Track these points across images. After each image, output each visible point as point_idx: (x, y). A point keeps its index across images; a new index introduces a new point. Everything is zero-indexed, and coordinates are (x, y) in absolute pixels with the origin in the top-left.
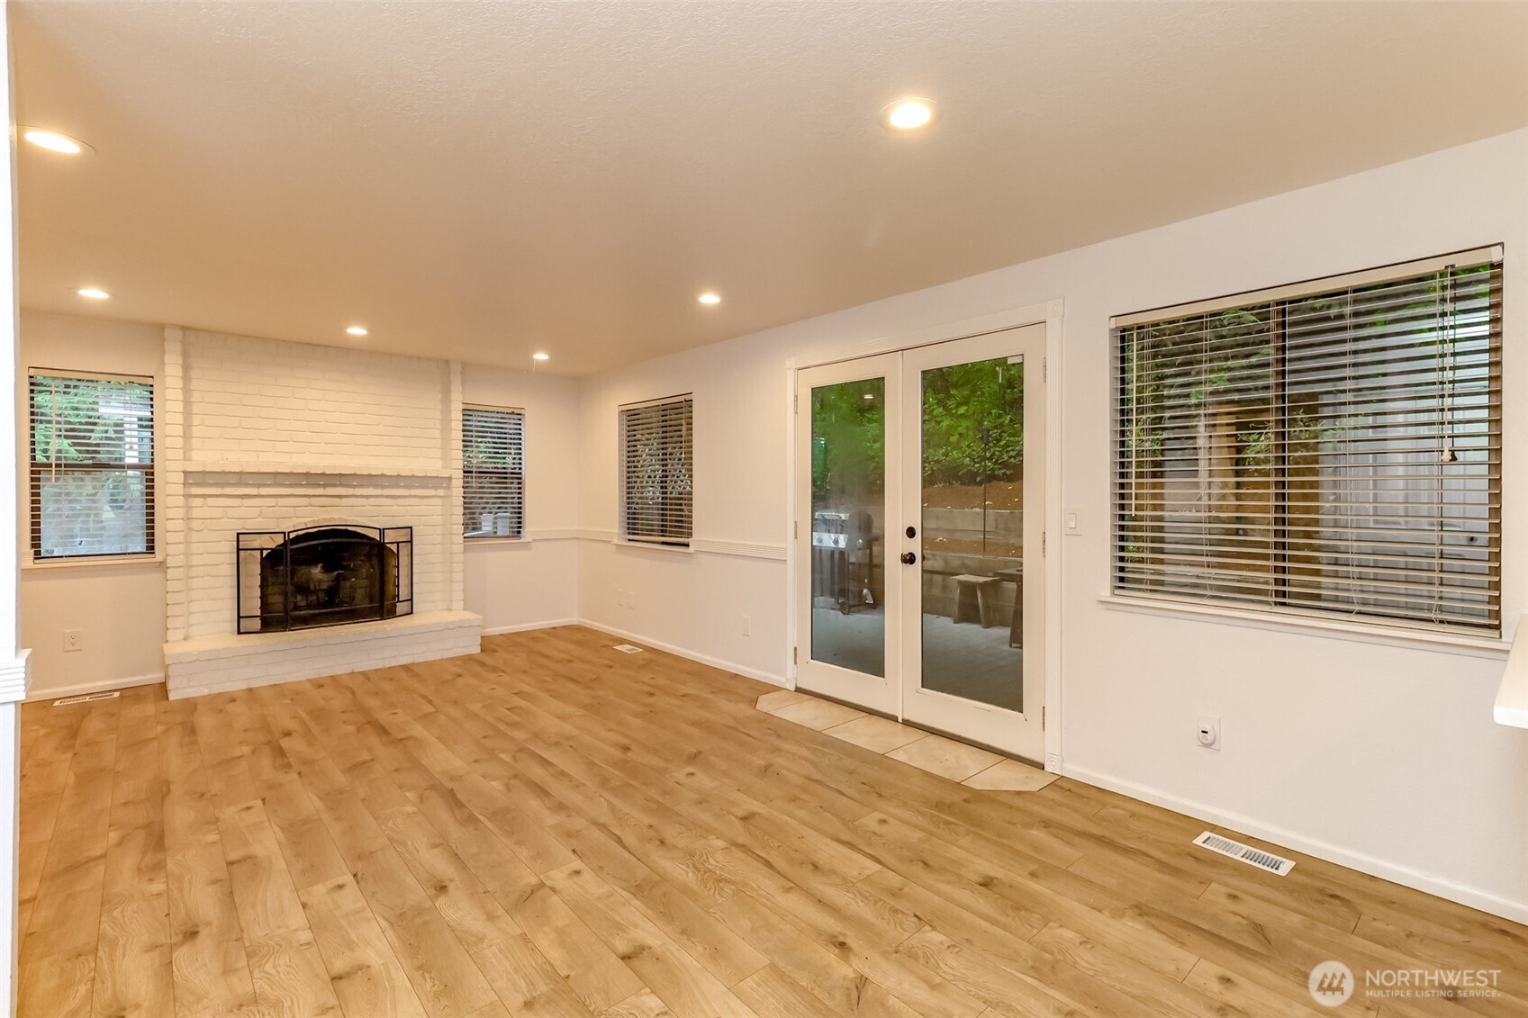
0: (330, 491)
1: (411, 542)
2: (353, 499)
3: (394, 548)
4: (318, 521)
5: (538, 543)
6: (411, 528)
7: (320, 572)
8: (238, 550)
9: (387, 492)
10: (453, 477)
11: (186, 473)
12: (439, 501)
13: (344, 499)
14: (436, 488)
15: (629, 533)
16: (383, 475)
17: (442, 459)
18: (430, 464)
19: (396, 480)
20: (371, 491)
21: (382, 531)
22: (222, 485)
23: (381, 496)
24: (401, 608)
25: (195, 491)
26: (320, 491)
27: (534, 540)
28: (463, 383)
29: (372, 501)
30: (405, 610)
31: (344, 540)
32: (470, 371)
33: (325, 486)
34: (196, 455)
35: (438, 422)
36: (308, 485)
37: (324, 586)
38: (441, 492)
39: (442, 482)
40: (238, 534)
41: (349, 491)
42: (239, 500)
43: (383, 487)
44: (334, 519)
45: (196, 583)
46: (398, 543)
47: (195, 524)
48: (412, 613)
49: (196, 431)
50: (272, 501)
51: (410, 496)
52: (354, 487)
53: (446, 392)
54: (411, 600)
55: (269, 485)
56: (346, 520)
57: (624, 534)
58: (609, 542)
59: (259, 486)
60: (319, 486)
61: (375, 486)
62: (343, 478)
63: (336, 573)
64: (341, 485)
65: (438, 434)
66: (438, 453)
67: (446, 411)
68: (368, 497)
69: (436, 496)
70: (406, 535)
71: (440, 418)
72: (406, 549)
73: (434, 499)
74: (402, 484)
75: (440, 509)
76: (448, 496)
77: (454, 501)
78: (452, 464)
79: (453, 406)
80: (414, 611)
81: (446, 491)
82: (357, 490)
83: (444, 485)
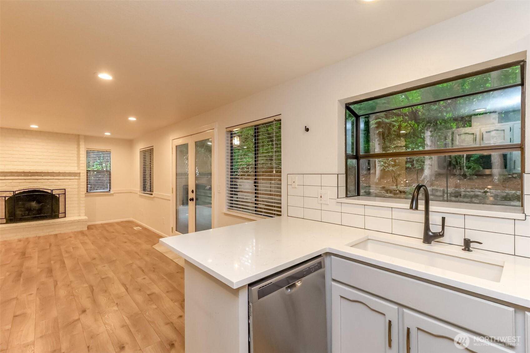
1: (65, 194)
2: (42, 180)
3: (58, 196)
5: (116, 194)
6: (65, 189)
7: (35, 204)
9: (56, 178)
10: (81, 172)
12: (76, 181)
13: (39, 180)
14: (75, 176)
15: (144, 191)
16: (53, 172)
17: (77, 167)
18: (73, 169)
20: (49, 177)
21: (52, 191)
23: (53, 179)
24: (60, 215)
27: (114, 193)
28: (85, 142)
30: (63, 216)
31: (40, 193)
32: (88, 138)
35: (76, 155)
36: (24, 176)
37: (37, 208)
38: (77, 178)
39: (77, 174)
41: (41, 178)
43: (54, 176)
44: (35, 187)
46: (59, 194)
48: (65, 217)
50: (10, 181)
51: (64, 179)
52: (43, 176)
53: (78, 145)
54: (65, 213)
55: (9, 176)
57: (142, 191)
58: (137, 193)
59: (5, 176)
60: (28, 176)
61: (51, 176)
62: (38, 173)
63: (41, 204)
64: (37, 176)
65: (76, 158)
66: (76, 165)
67: (78, 151)
68: (48, 179)
69: (75, 179)
70: (63, 192)
71: (77, 153)
72: (63, 196)
73: (74, 180)
74: (61, 175)
75: (76, 183)
76: (80, 179)
77: (81, 180)
78: (81, 168)
79: (81, 150)
80: (66, 216)
81: (79, 177)
82: (32, 177)
83: (78, 175)
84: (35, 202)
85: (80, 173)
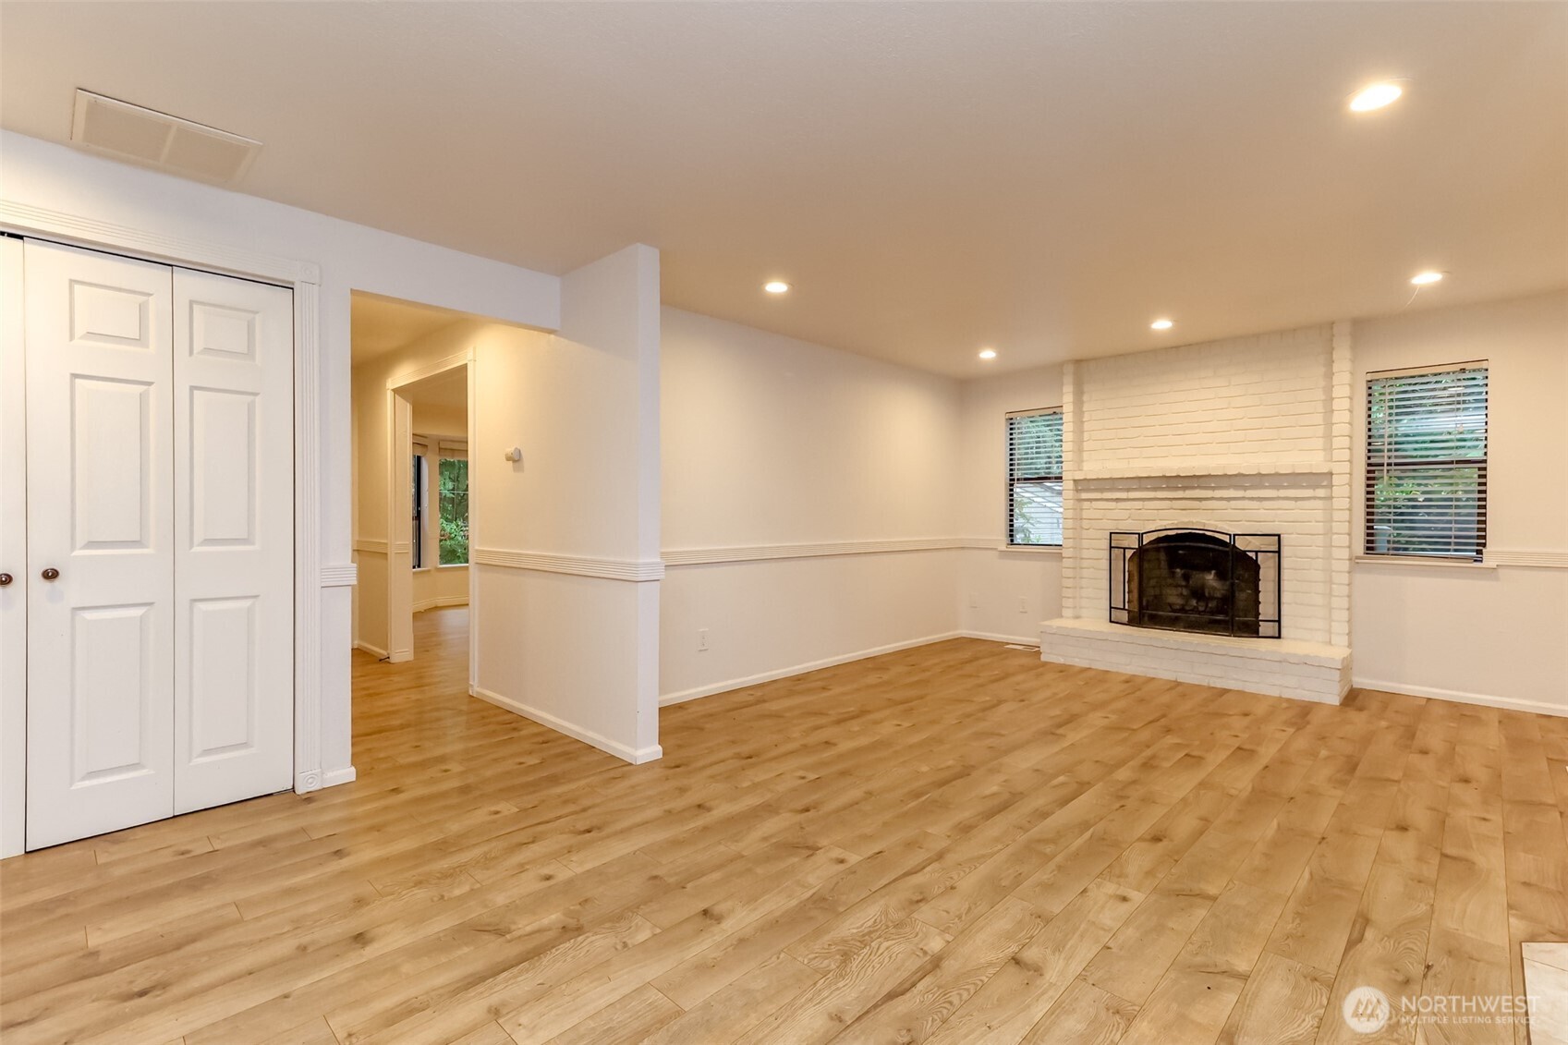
0: (1189, 493)
1: (1279, 552)
2: (1213, 501)
3: (1252, 555)
4: (1177, 524)
5: (1510, 571)
6: (1279, 536)
8: (1111, 547)
9: (1250, 493)
10: (1335, 472)
11: (1075, 481)
12: (1319, 504)
13: (1204, 502)
14: (1315, 487)
16: (1243, 475)
17: (1324, 450)
18: (1309, 459)
19: (1258, 480)
20: (1232, 493)
21: (1234, 537)
22: (1102, 490)
23: (1243, 498)
24: (1265, 628)
25: (1084, 496)
26: (1180, 494)
27: (1501, 566)
28: (1354, 348)
29: (1233, 503)
30: (1271, 633)
32: (1364, 330)
33: (1185, 488)
34: (1086, 466)
35: (1321, 403)
36: (1169, 488)
38: (1321, 492)
39: (1319, 480)
40: (1111, 533)
41: (1209, 493)
42: (1114, 503)
43: (1245, 488)
44: (1193, 523)
45: (1085, 573)
46: (1257, 552)
47: (1085, 524)
49: (1086, 446)
50: (1138, 504)
51: (1279, 498)
52: (1213, 489)
54: (1280, 622)
55: (1135, 490)
56: (1204, 524)
59: (1128, 490)
60: (1177, 488)
61: (1237, 487)
62: (1201, 480)
63: (1226, 582)
64: (1199, 487)
65: (1319, 418)
66: (1320, 443)
68: (1229, 499)
69: (1315, 498)
70: (1270, 544)
71: (1323, 397)
72: (1272, 560)
73: (1312, 501)
74: (1267, 484)
75: (1319, 515)
76: (1331, 498)
77: (1336, 503)
78: (1337, 455)
79: (1336, 380)
80: (1282, 636)
81: (1329, 490)
82: (1216, 492)
83: (1324, 484)
84: (1213, 572)
85: (1331, 474)
